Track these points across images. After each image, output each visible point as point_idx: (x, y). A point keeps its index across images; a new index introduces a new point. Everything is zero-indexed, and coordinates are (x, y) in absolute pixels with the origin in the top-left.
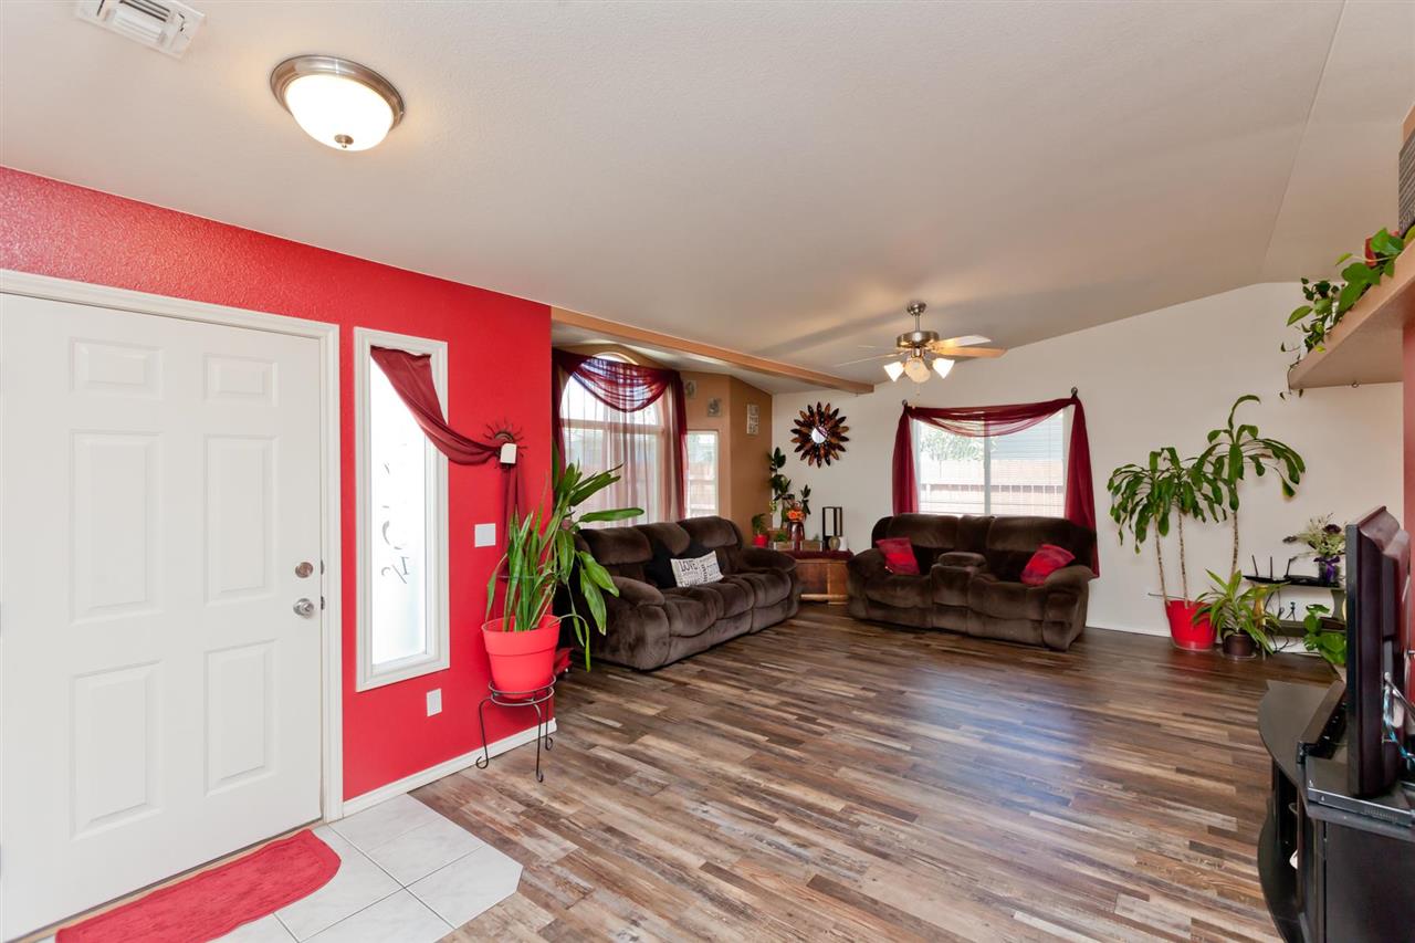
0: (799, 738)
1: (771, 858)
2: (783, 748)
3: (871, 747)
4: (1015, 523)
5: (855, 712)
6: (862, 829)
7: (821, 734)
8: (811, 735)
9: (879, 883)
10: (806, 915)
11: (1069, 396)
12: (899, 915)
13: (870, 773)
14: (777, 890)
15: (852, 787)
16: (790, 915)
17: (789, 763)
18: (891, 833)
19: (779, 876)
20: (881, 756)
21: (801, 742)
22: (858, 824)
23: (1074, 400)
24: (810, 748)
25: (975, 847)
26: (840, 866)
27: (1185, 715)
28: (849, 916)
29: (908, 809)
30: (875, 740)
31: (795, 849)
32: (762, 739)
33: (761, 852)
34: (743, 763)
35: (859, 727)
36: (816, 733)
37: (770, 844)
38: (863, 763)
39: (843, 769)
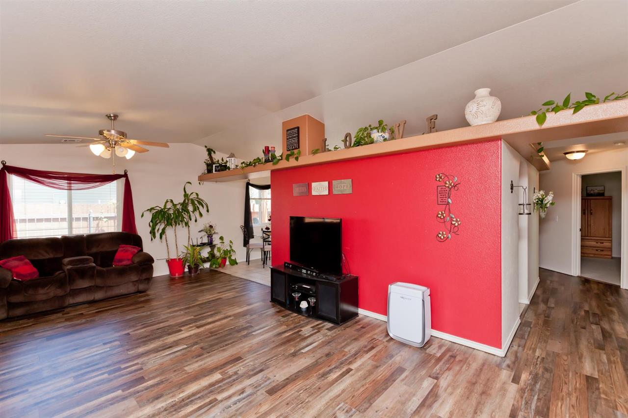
1: (247, 405)
4: (101, 237)
6: (240, 372)
9: (277, 375)
10: (289, 399)
11: (123, 173)
12: (296, 375)
14: (270, 406)
16: (288, 404)
18: (248, 365)
19: (260, 404)
21: (143, 378)
22: (236, 373)
23: (125, 175)
26: (263, 383)
27: (219, 293)
28: (293, 387)
30: (168, 353)
31: (242, 396)
33: (240, 408)
37: (235, 404)
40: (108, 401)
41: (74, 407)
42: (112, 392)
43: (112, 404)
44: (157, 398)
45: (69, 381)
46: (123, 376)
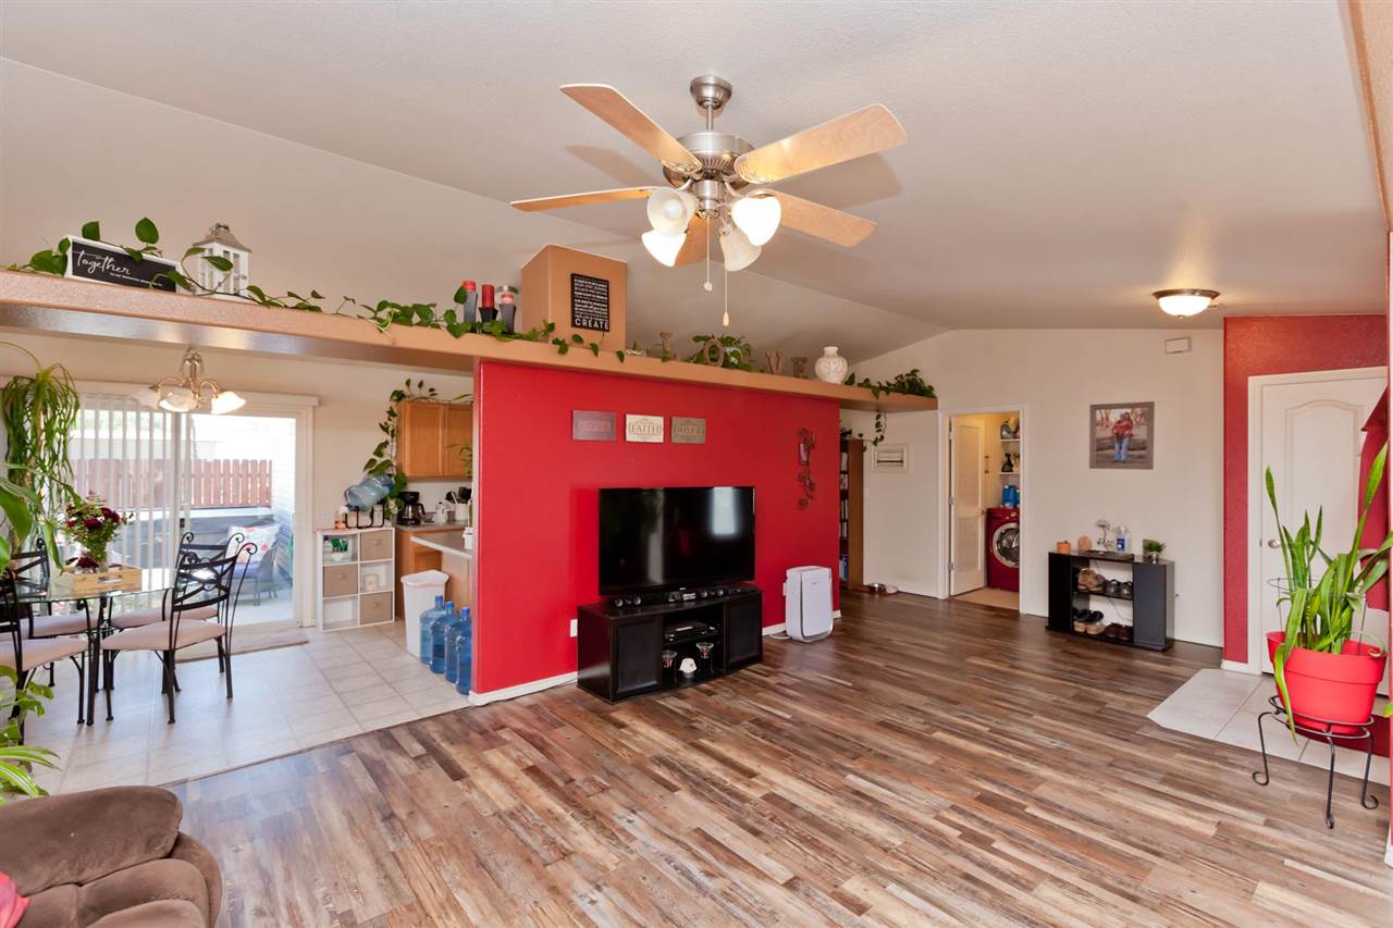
0: (982, 806)
2: (1001, 794)
3: (893, 784)
5: (898, 842)
6: (922, 721)
7: (954, 808)
8: (966, 808)
13: (904, 756)
15: (923, 747)
17: (989, 774)
20: (885, 772)
22: (925, 723)
24: (969, 791)
25: (849, 706)
29: (880, 727)
30: (884, 791)
32: (1032, 810)
34: (1044, 780)
35: (900, 813)
36: (961, 812)
38: (908, 765)
39: (930, 762)
40: (1058, 815)
41: (1099, 844)
42: (1036, 817)
43: (1061, 808)
44: (1018, 772)
45: (1047, 891)
46: (985, 823)
